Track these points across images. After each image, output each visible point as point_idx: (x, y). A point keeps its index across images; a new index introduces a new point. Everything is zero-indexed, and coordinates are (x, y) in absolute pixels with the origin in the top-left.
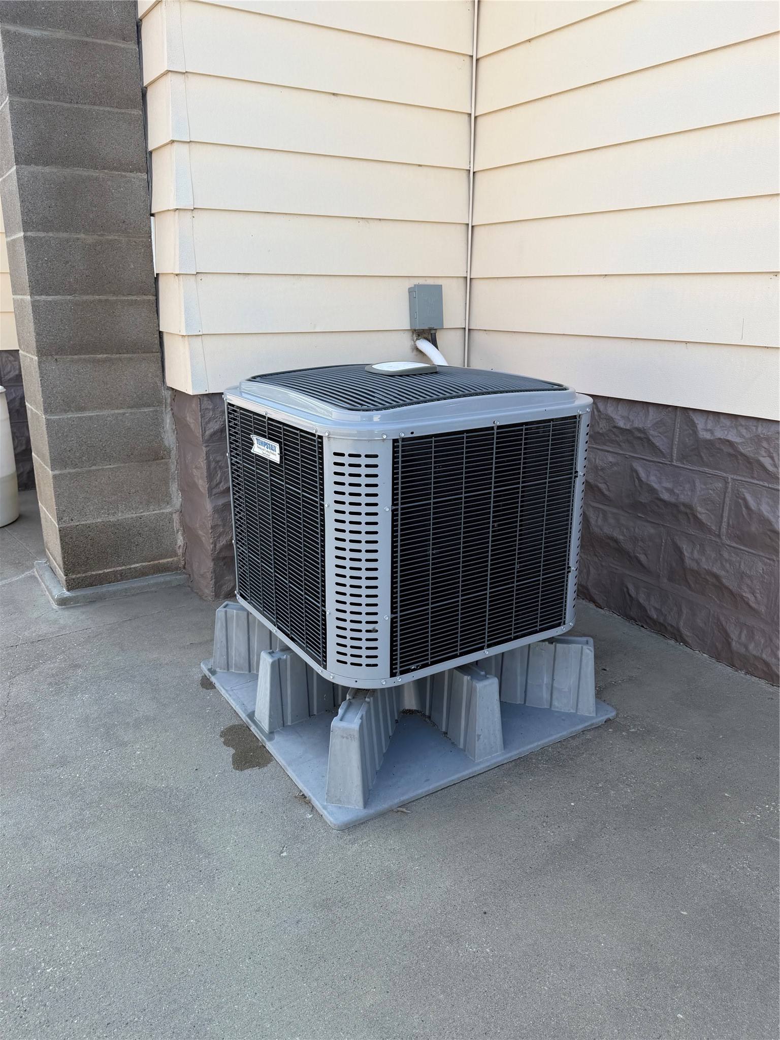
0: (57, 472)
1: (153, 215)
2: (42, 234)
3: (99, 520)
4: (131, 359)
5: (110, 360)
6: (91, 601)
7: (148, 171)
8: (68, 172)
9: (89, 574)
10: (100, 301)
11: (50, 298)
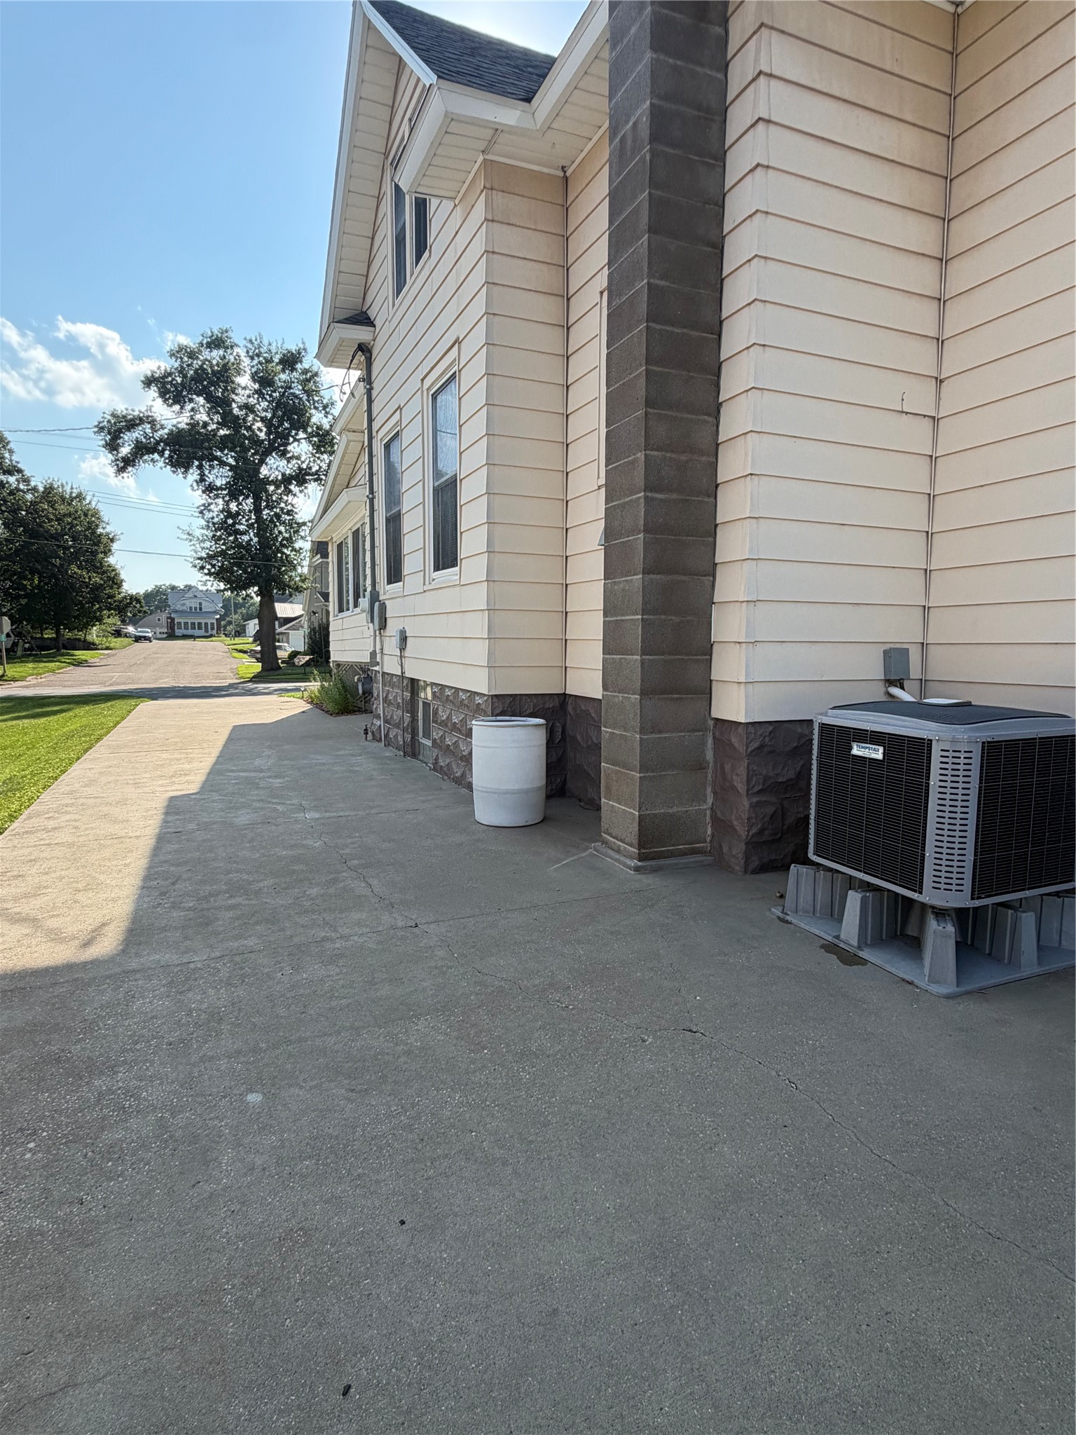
0: (642, 775)
1: (713, 603)
2: (651, 617)
3: (662, 811)
4: (692, 698)
5: (680, 698)
6: (655, 870)
7: (714, 576)
8: (669, 578)
9: (652, 850)
10: (679, 659)
11: (651, 657)
